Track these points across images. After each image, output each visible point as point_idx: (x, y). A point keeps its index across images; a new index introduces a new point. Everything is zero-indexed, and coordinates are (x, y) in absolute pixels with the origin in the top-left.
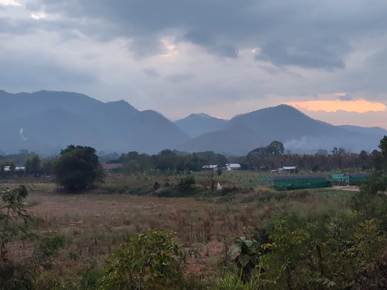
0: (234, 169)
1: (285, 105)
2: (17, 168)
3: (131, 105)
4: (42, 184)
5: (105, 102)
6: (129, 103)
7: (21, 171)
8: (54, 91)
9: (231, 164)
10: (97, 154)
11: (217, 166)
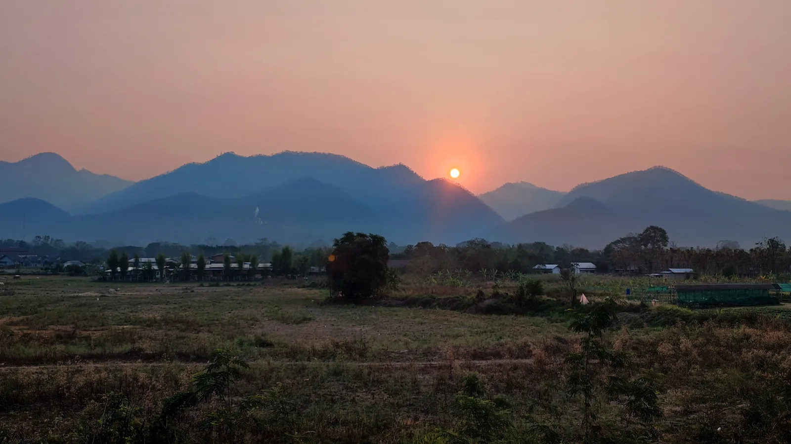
0: (586, 270)
1: (661, 168)
2: (261, 265)
3: (413, 171)
4: (300, 289)
5: (375, 167)
6: (410, 169)
7: (266, 268)
8: (301, 152)
9: (580, 264)
10: (387, 245)
11: (557, 265)
